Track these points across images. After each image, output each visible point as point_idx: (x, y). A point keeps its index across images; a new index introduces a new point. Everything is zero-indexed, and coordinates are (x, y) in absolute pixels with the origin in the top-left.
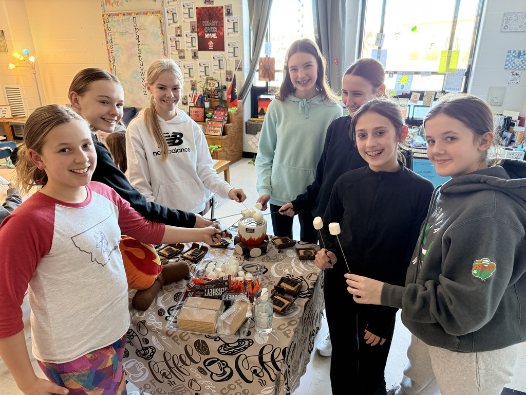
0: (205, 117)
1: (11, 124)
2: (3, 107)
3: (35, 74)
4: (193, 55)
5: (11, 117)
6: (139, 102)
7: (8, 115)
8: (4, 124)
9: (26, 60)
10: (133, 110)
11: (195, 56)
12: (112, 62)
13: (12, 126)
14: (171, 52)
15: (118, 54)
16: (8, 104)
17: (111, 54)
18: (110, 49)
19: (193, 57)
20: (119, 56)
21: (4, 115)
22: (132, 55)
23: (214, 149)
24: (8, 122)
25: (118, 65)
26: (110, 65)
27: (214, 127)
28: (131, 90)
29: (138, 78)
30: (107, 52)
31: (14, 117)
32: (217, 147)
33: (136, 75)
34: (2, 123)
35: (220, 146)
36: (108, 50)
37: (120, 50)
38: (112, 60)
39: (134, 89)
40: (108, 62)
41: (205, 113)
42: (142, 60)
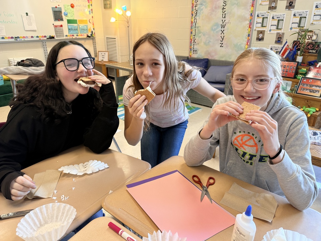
0: (297, 73)
1: (107, 67)
2: (103, 53)
3: (128, 27)
4: (288, 5)
5: (107, 60)
6: (213, 54)
7: (106, 59)
8: (102, 66)
9: (124, 15)
10: (206, 61)
11: (290, 5)
12: (194, 16)
13: (107, 68)
14: (260, 3)
15: (202, 8)
16: (107, 50)
17: (194, 8)
18: (195, 3)
19: (287, 7)
20: (202, 10)
21: (103, 59)
22: (216, 8)
23: (312, 112)
24: (105, 65)
25: (199, 18)
26: (192, 18)
27: (311, 86)
28: (207, 41)
29: (217, 30)
30: (191, 5)
31: (110, 61)
32: (314, 111)
33: (215, 27)
34: (101, 65)
35: (318, 110)
36: (193, 4)
37: (204, 4)
38: (194, 14)
39: (210, 41)
40: (191, 15)
41: (297, 69)
42: (225, 13)
